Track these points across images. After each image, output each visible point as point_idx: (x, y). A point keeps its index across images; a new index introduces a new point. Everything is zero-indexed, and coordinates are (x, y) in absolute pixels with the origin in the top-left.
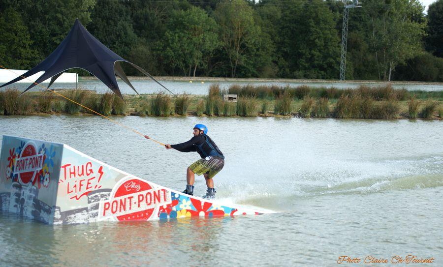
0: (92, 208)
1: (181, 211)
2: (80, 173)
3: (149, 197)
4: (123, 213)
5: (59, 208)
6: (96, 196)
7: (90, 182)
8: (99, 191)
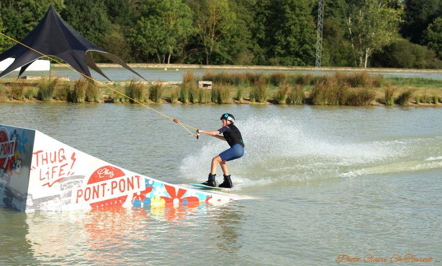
0: (65, 195)
1: (154, 198)
2: (53, 159)
4: (96, 200)
5: (31, 195)
6: (69, 183)
7: (62, 168)
8: (72, 178)
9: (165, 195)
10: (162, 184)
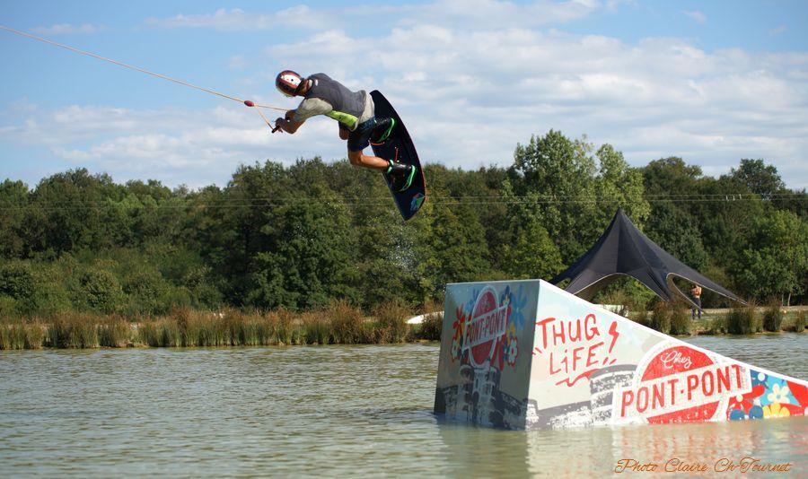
0: (599, 402)
1: (769, 406)
2: (574, 335)
3: (708, 379)
4: (659, 411)
5: (535, 402)
6: (606, 379)
7: (593, 351)
8: (611, 369)
9: (787, 401)
10: (783, 380)
